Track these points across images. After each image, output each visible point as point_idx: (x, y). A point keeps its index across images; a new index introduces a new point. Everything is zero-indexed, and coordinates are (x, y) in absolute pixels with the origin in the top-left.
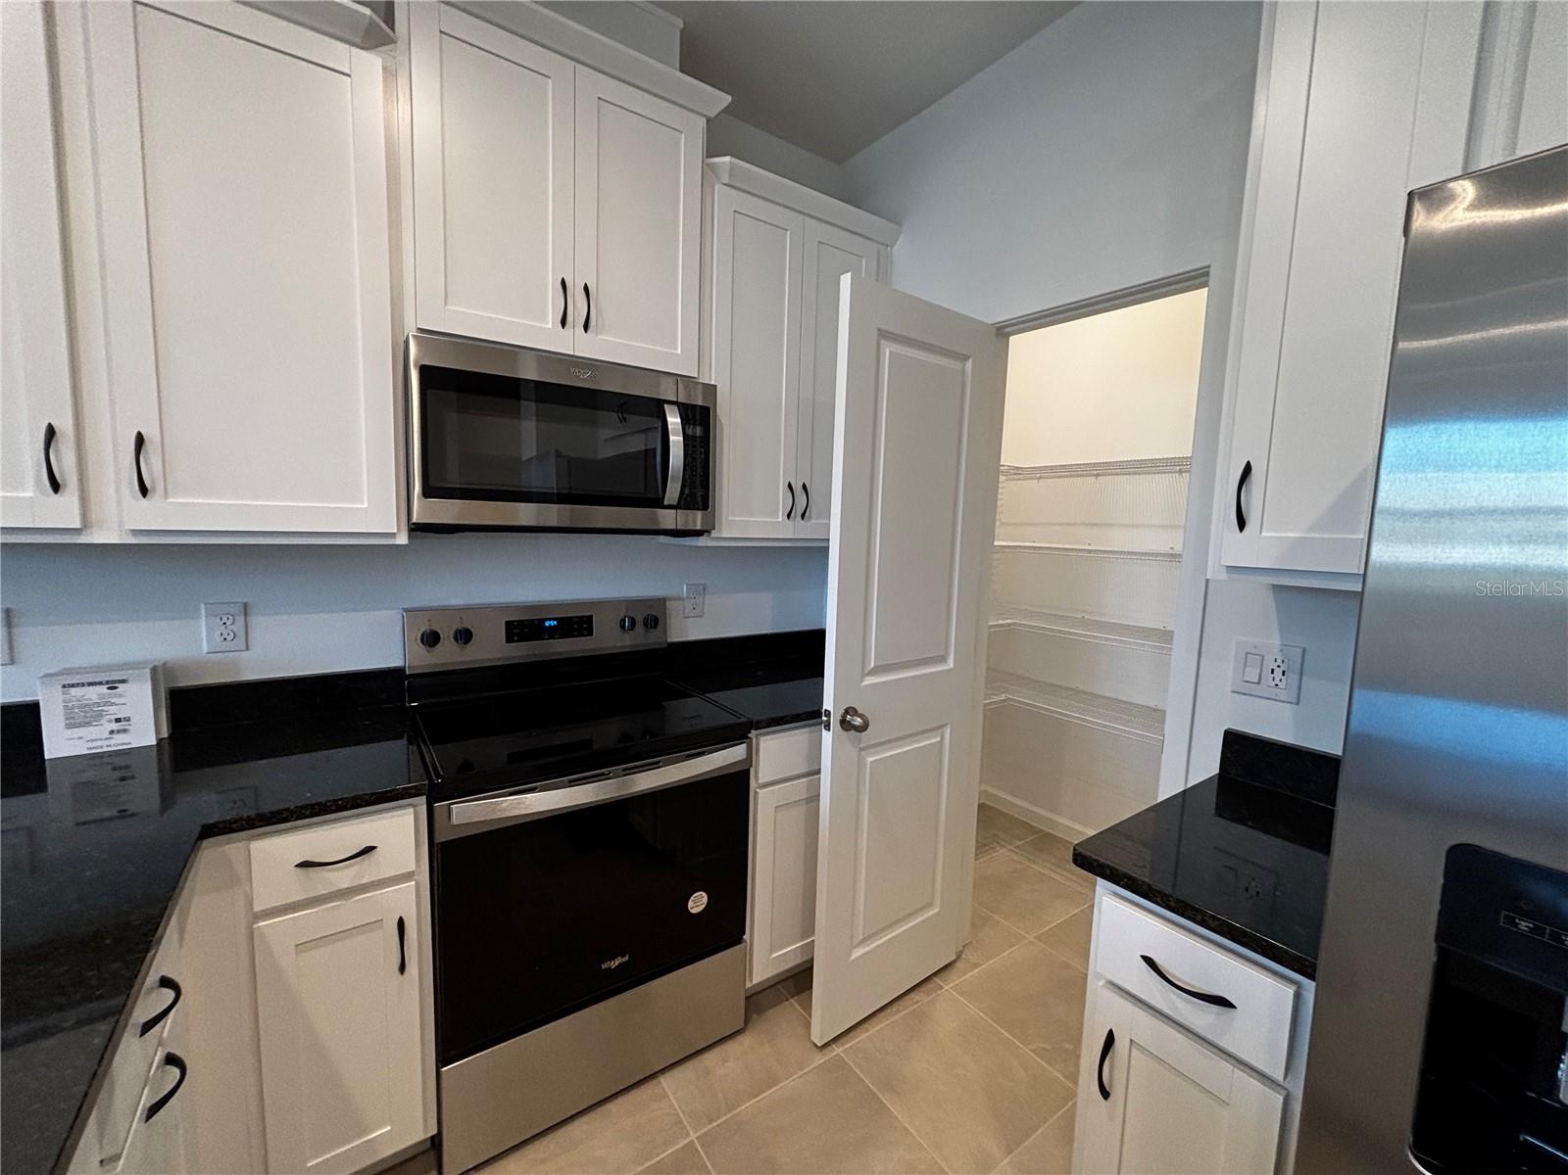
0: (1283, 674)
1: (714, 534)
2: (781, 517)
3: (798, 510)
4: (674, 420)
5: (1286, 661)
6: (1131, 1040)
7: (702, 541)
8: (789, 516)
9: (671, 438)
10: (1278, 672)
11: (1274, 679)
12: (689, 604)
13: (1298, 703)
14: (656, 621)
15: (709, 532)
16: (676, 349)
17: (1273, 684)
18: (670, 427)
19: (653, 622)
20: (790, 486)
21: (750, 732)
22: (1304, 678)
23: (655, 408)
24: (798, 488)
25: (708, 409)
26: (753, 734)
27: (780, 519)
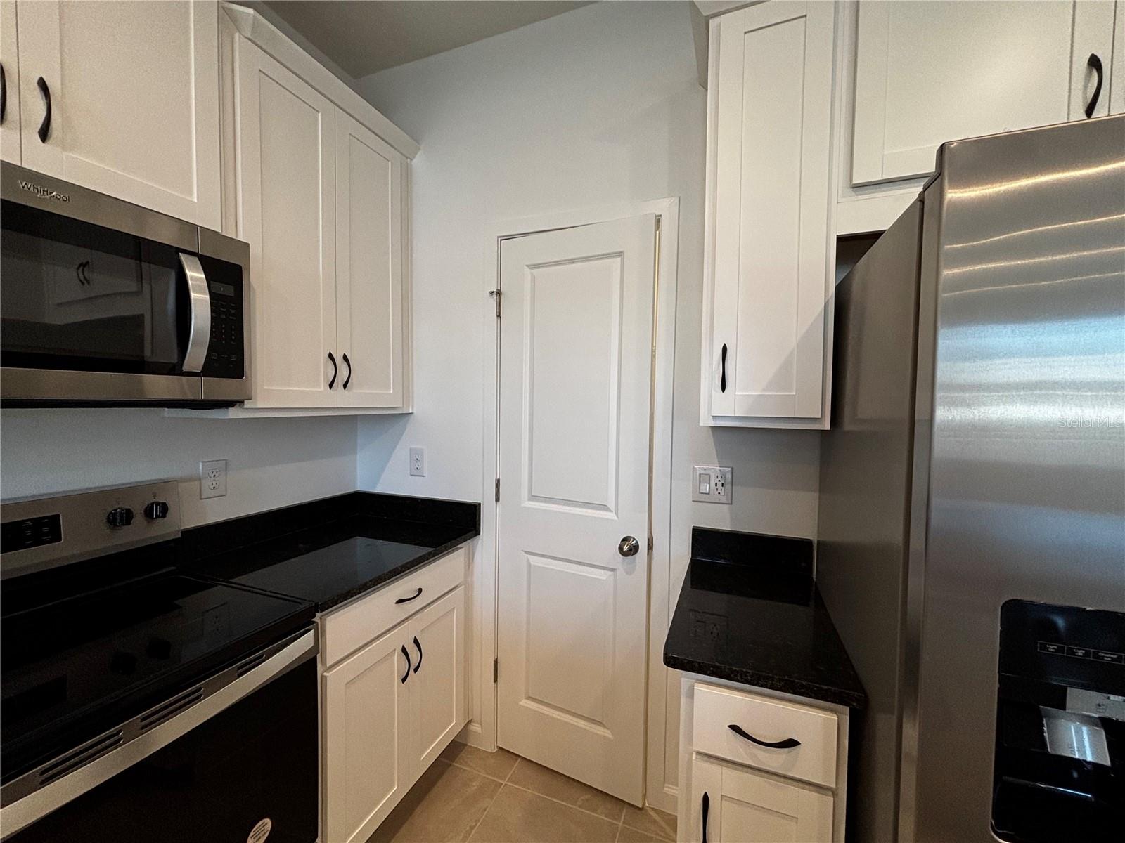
0: (722, 486)
1: (247, 404)
2: (323, 386)
3: (339, 380)
4: (195, 275)
5: (723, 477)
6: (722, 795)
7: (233, 413)
8: (331, 385)
9: (193, 295)
10: (720, 484)
11: (717, 489)
12: (206, 483)
13: (731, 504)
14: (164, 509)
15: (241, 402)
16: (191, 194)
17: (717, 493)
18: (190, 282)
19: (158, 511)
20: (331, 356)
21: (314, 616)
22: (734, 487)
23: (168, 257)
24: (339, 359)
25: (240, 268)
26: (317, 619)
27: (322, 389)
